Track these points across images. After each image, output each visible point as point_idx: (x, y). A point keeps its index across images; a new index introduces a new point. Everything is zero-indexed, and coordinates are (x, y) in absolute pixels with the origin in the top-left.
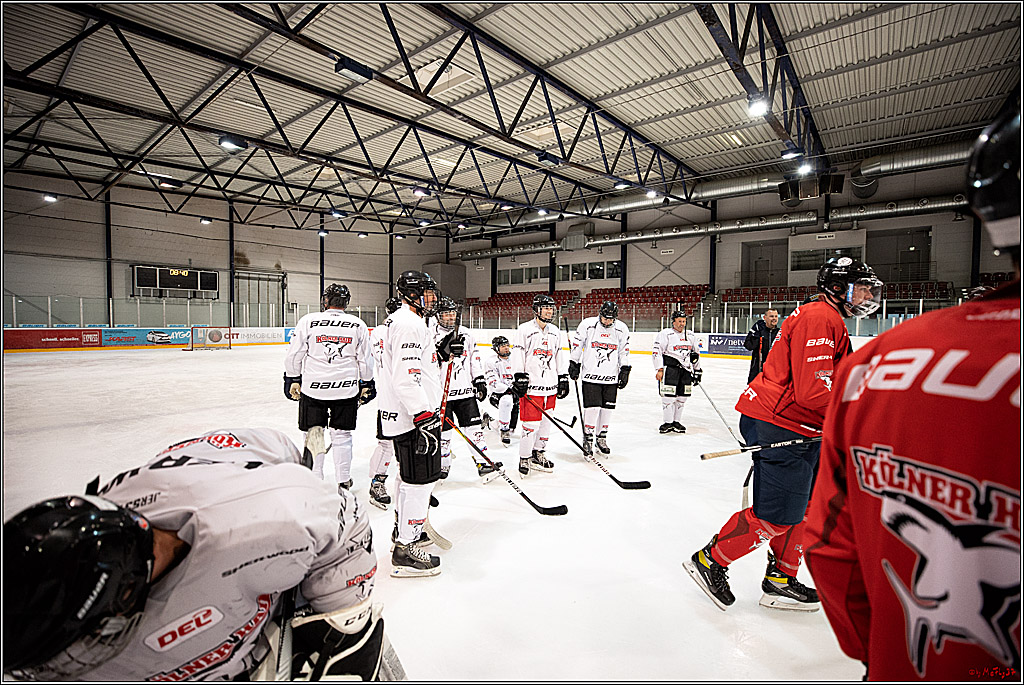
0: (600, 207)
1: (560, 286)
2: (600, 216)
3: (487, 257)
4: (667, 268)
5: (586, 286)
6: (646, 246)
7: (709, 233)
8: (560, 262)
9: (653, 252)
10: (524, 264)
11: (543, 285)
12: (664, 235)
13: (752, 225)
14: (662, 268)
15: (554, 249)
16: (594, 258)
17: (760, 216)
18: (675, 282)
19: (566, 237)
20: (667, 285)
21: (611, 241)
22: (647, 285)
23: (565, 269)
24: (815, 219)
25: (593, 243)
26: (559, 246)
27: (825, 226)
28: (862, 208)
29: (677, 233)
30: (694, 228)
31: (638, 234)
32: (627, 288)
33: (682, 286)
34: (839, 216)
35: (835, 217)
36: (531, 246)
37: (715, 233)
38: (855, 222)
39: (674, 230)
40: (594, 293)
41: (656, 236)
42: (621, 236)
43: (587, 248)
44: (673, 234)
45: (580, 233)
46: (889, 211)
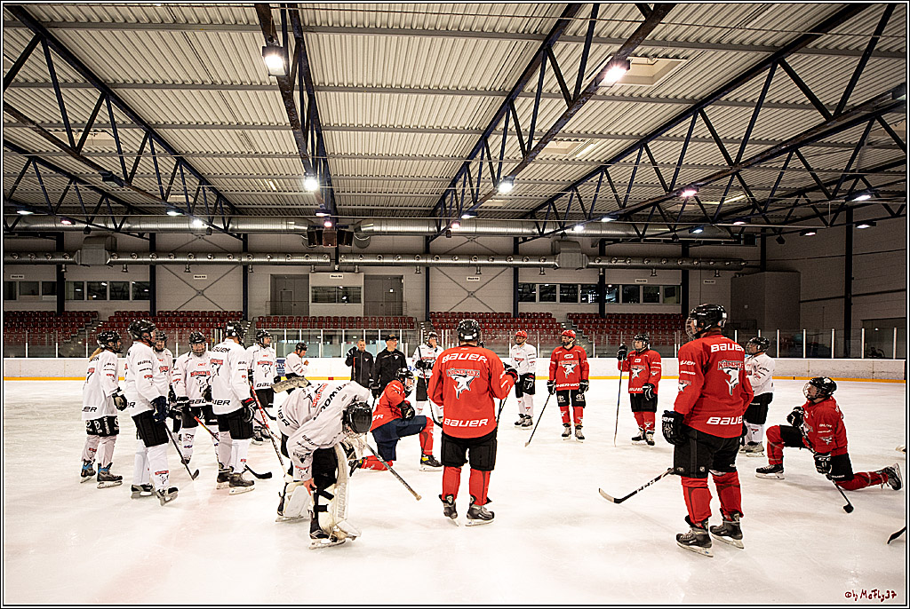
0: (128, 223)
1: (72, 306)
2: (128, 231)
4: (201, 293)
5: (107, 308)
6: (180, 270)
7: (242, 263)
8: (72, 276)
9: (185, 276)
11: (48, 303)
12: (198, 260)
13: (280, 260)
14: (195, 293)
15: (63, 262)
16: (117, 276)
17: (286, 253)
18: (209, 307)
19: (81, 250)
20: (201, 310)
21: (139, 260)
22: (179, 310)
23: (79, 285)
24: (328, 261)
25: (117, 260)
26: (71, 259)
27: (336, 268)
28: (362, 256)
29: (212, 260)
30: (229, 256)
31: (170, 255)
32: (157, 311)
33: (217, 312)
34: (346, 261)
35: (343, 261)
36: (29, 255)
37: (248, 264)
38: (357, 267)
39: (209, 257)
40: (117, 316)
41: (190, 260)
42: (151, 256)
43: (108, 265)
44: (207, 260)
45: (99, 247)
46: (378, 261)
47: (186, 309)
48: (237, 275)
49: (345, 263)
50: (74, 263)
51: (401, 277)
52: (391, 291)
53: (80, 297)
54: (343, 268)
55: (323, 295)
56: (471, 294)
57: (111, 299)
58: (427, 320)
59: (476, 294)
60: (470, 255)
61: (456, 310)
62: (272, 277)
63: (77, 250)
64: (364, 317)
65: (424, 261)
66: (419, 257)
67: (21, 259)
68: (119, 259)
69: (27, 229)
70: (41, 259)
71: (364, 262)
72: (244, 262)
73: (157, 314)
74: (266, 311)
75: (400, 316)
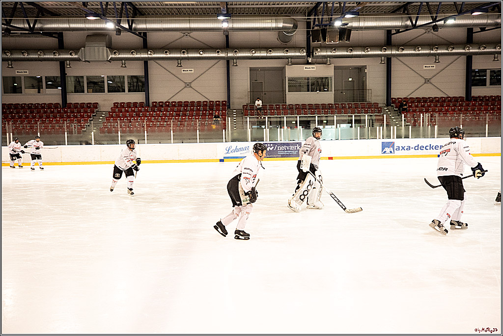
1: (74, 98)
4: (188, 85)
6: (171, 65)
8: (73, 71)
9: (176, 70)
10: (23, 71)
11: (52, 96)
12: (190, 55)
13: (262, 55)
14: (184, 85)
16: (116, 71)
17: (267, 48)
18: (197, 98)
19: (84, 48)
20: (189, 101)
21: (137, 56)
22: (171, 101)
23: (78, 80)
24: (305, 54)
25: (117, 56)
26: (76, 56)
27: (310, 60)
28: (335, 49)
29: (202, 56)
30: (218, 52)
31: (166, 52)
32: (150, 102)
33: (204, 102)
34: (320, 54)
35: (317, 54)
36: (39, 53)
37: (233, 58)
38: (328, 59)
39: (201, 53)
40: (117, 107)
41: (182, 56)
42: (149, 53)
43: (109, 61)
44: (199, 55)
45: (101, 45)
46: (349, 53)
47: (177, 99)
48: (220, 68)
49: (319, 56)
50: (78, 60)
51: (365, 67)
52: (350, 79)
53: (79, 89)
54: (315, 60)
55: (297, 85)
56: (427, 81)
57: (108, 92)
58: (388, 105)
59: (432, 81)
60: (431, 45)
61: (414, 96)
62: (251, 69)
63: (81, 48)
64: (335, 104)
65: (390, 52)
66: (386, 49)
67: (29, 56)
68: (119, 56)
69: (41, 29)
70: (48, 56)
71: (336, 55)
72: (230, 56)
73: (151, 105)
74: (246, 101)
75: (366, 103)
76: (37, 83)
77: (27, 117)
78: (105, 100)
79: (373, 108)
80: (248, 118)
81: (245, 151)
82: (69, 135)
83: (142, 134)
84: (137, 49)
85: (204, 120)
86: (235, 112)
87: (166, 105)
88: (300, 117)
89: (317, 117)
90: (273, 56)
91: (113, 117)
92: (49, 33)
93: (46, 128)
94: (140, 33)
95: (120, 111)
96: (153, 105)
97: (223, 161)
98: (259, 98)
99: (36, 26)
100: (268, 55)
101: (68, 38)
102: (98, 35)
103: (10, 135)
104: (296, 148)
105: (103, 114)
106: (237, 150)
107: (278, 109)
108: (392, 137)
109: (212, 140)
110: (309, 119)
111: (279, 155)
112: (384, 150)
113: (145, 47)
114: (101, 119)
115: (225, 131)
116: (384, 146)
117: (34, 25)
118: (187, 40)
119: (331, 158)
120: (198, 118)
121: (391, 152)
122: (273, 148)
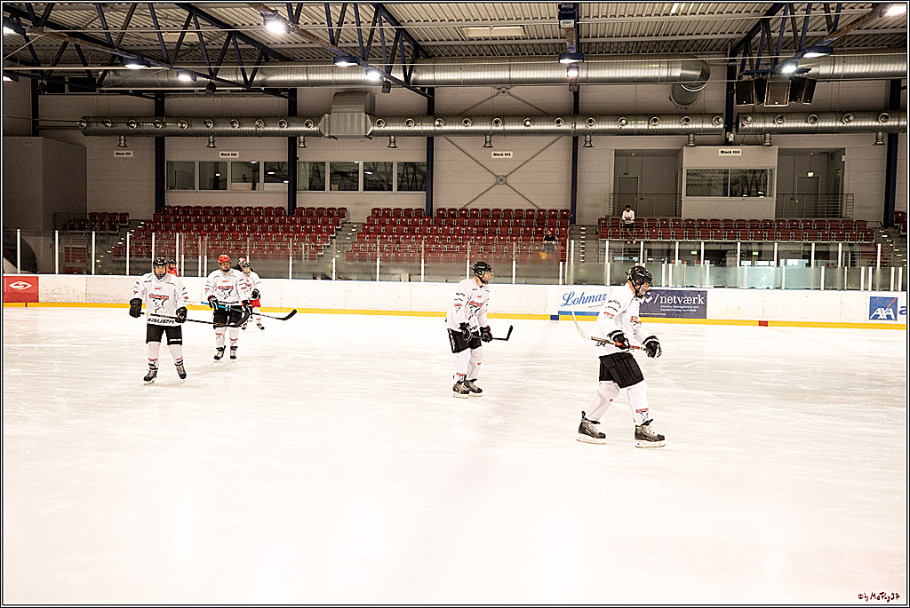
1: (307, 200)
3: (148, 134)
4: (502, 180)
8: (307, 155)
9: (482, 154)
10: (230, 153)
11: (272, 195)
12: (507, 128)
14: (494, 180)
16: (378, 153)
17: (650, 115)
18: (515, 204)
19: (330, 114)
20: (502, 208)
21: (416, 128)
22: (469, 207)
23: (317, 169)
24: (722, 126)
25: (382, 129)
26: (315, 129)
27: (731, 138)
28: (781, 118)
29: (529, 128)
30: (558, 122)
31: (466, 122)
32: (435, 208)
33: (528, 211)
34: (751, 126)
35: (746, 126)
36: (257, 123)
37: (585, 133)
38: (768, 135)
39: (528, 123)
40: (377, 216)
41: (494, 128)
42: (437, 123)
43: (368, 137)
44: (522, 127)
45: (358, 110)
46: (810, 125)
47: (480, 205)
48: (561, 151)
49: (749, 130)
50: (318, 134)
51: (842, 151)
52: (811, 175)
53: (316, 185)
54: (740, 137)
55: (703, 184)
57: (364, 190)
58: (887, 224)
62: (618, 153)
63: (323, 115)
64: (776, 221)
65: (896, 123)
66: (887, 117)
67: (242, 129)
68: (386, 128)
69: (263, 83)
70: (271, 129)
71: (783, 128)
72: (578, 130)
73: (435, 214)
74: (605, 210)
75: (841, 220)
76: (250, 174)
77: (232, 230)
78: (357, 204)
79: (856, 230)
80: (607, 242)
81: (599, 303)
82: (295, 262)
83: (417, 264)
84: (416, 117)
85: (526, 243)
86: (583, 231)
87: (461, 214)
88: (705, 243)
89: (739, 244)
90: (660, 130)
91: (369, 233)
92: (274, 90)
93: (260, 248)
94: (423, 89)
95: (382, 222)
96: (438, 214)
97: (558, 319)
98: (628, 206)
99: (255, 79)
100: (650, 127)
101: (305, 98)
102: (352, 93)
103: (203, 258)
104: (697, 301)
105: (354, 228)
106: (583, 300)
107: (665, 227)
108: (892, 289)
109: (538, 280)
110: (724, 247)
111: (663, 312)
112: (875, 313)
113: (431, 113)
114: (348, 236)
115: (564, 264)
116: (875, 304)
117: (252, 77)
118: (503, 100)
119: (764, 324)
120: (516, 240)
121: (889, 317)
122: (651, 298)
